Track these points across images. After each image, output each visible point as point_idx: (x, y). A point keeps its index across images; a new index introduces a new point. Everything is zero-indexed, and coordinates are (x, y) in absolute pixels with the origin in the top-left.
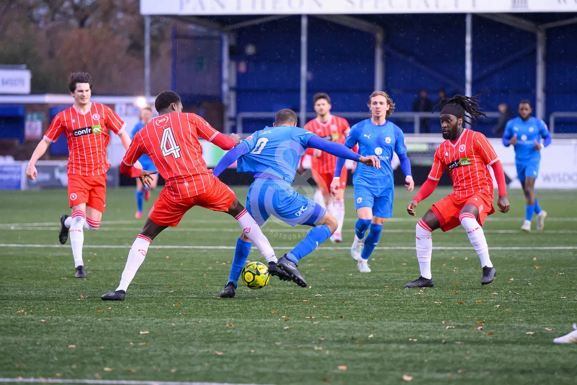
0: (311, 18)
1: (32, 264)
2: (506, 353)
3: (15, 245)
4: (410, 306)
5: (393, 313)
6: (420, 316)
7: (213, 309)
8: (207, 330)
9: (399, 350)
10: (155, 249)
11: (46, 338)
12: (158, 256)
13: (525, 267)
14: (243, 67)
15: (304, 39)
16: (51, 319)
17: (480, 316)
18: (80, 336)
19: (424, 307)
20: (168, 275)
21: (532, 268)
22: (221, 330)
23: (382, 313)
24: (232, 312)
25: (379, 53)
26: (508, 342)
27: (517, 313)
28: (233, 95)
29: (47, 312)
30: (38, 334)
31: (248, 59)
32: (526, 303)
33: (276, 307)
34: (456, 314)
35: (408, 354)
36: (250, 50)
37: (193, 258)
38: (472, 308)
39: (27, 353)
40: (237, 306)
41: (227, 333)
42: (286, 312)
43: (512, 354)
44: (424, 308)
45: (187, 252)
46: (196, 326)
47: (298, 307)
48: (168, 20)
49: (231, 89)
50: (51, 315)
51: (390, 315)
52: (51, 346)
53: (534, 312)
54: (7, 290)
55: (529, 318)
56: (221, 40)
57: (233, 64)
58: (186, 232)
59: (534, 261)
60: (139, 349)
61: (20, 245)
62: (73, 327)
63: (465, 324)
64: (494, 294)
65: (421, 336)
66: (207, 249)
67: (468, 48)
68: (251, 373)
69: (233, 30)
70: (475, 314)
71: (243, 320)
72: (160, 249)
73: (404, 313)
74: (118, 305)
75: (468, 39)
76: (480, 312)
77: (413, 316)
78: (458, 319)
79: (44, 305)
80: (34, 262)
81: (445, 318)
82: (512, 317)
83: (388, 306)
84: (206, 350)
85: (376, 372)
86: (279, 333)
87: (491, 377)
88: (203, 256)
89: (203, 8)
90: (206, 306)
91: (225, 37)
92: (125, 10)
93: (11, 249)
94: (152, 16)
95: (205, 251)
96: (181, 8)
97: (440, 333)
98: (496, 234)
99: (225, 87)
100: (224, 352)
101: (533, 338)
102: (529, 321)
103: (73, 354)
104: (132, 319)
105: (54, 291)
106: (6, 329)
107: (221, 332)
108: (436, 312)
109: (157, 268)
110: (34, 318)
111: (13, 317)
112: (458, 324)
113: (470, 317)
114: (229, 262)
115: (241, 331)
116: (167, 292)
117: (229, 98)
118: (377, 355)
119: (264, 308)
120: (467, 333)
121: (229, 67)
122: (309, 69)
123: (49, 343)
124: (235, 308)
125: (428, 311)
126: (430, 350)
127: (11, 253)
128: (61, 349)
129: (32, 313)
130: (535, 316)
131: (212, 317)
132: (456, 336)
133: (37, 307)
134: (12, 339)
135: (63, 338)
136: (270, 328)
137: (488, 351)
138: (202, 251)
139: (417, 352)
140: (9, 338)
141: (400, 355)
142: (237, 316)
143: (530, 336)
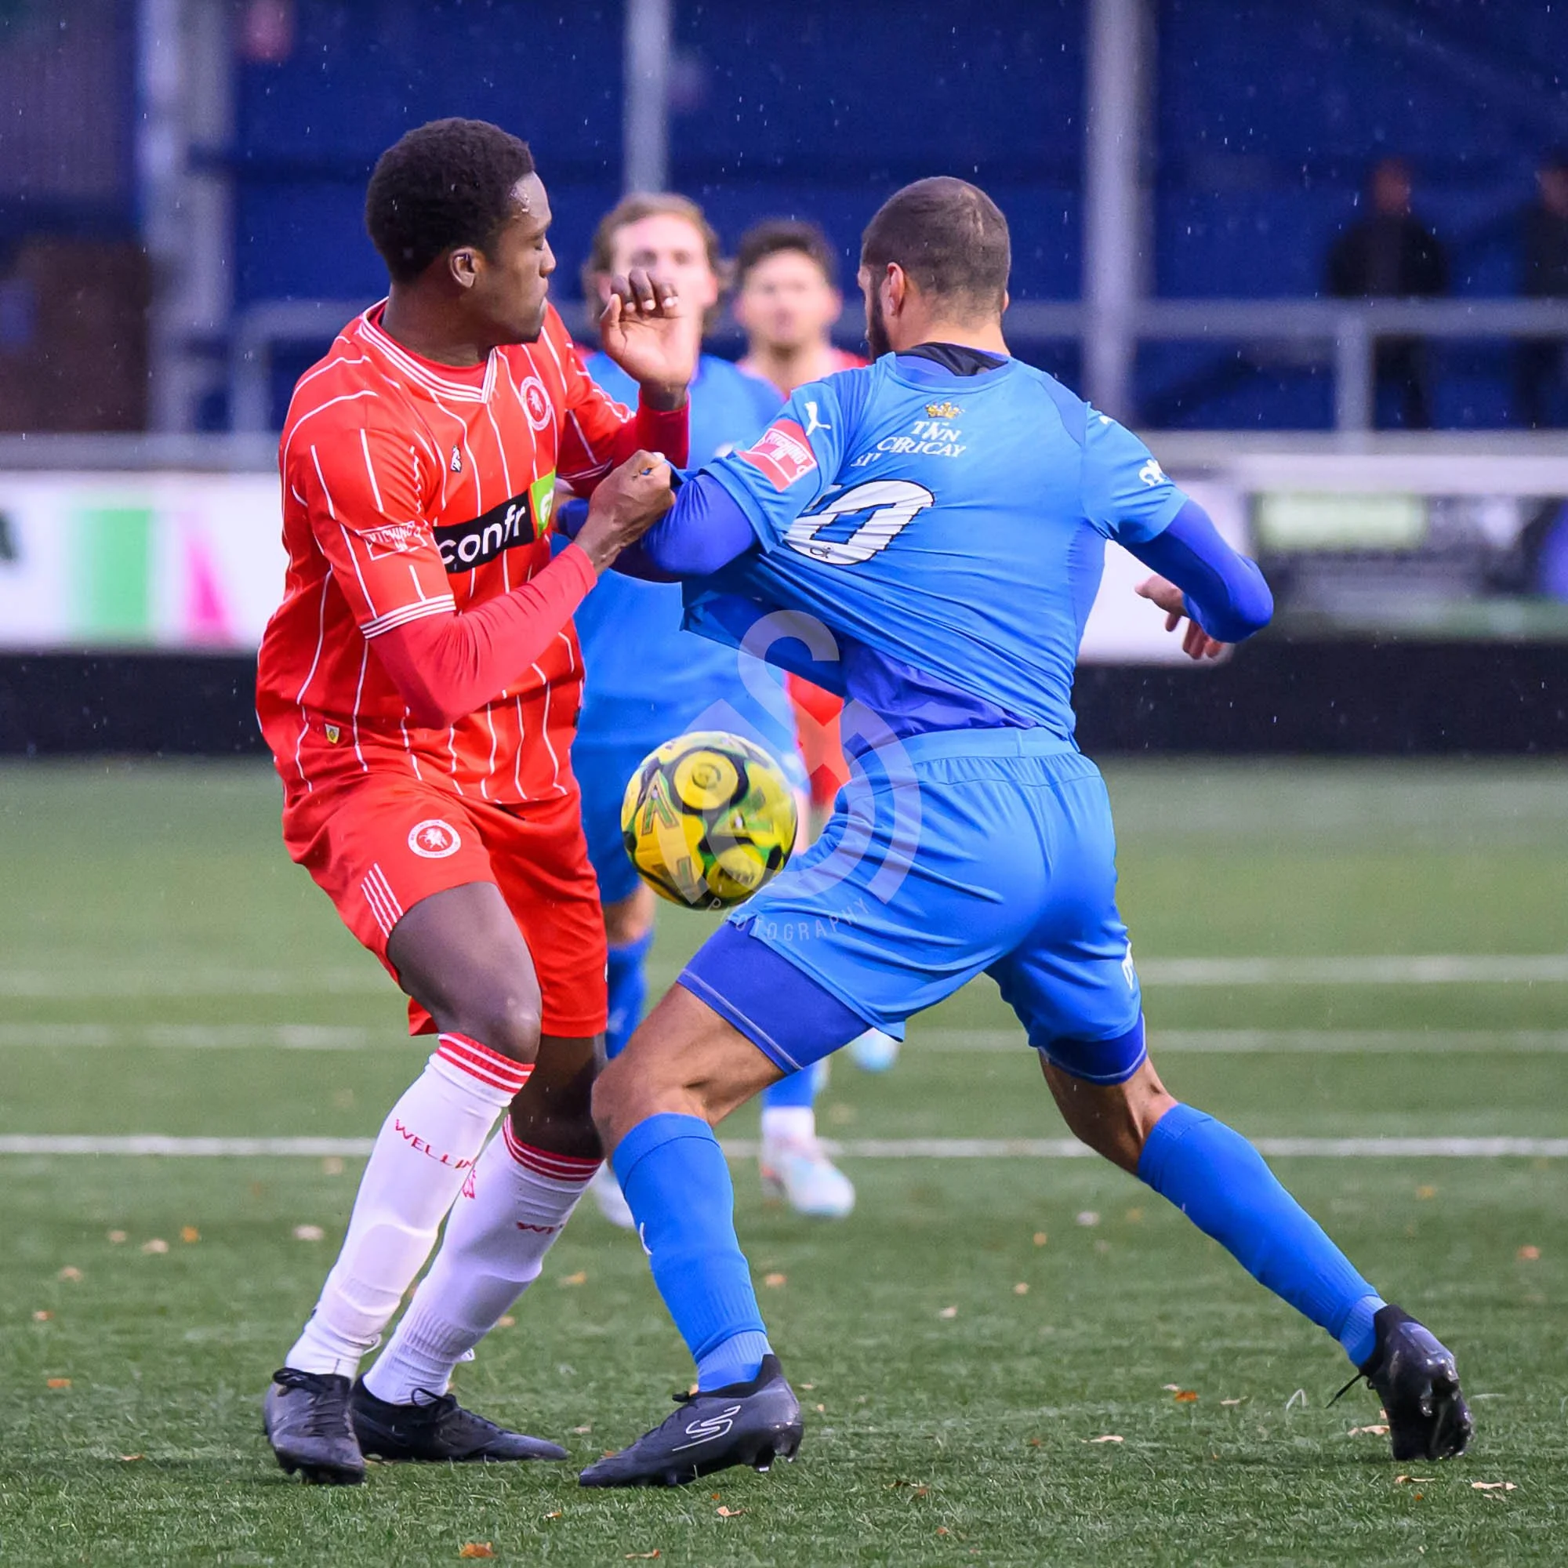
4: (1319, 1506)
7: (93, 1530)
14: (268, 25)
19: (1406, 1513)
40: (246, 1510)
42: (546, 1548)
44: (1405, 1523)
47: (620, 1517)
49: (197, 158)
83: (1182, 1507)
88: (28, 1199)
90: (50, 1511)
99: (160, 151)
114: (190, 1236)
119: (410, 1519)
124: (230, 1519)
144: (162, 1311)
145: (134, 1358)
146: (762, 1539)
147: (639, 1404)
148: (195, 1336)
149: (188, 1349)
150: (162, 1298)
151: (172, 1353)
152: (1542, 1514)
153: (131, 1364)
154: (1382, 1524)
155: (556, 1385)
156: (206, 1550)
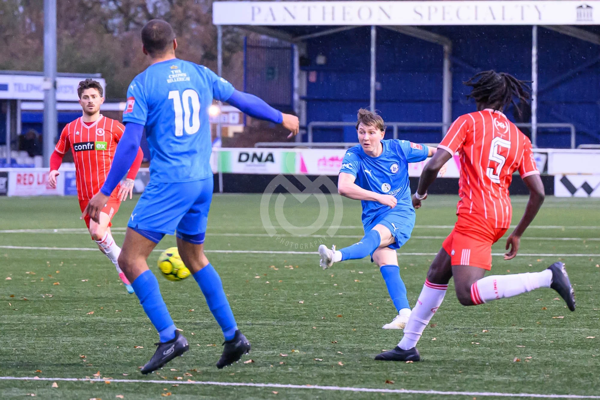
0: (380, 29)
1: (104, 268)
2: (566, 357)
3: (88, 249)
4: (473, 310)
5: (456, 317)
6: (483, 320)
7: (280, 313)
8: (272, 332)
9: (461, 353)
10: (225, 253)
11: (114, 339)
12: (228, 260)
13: (588, 274)
14: (313, 78)
15: (373, 50)
16: (120, 320)
17: (542, 321)
18: (147, 337)
19: (487, 311)
20: (236, 279)
21: (594, 275)
22: (287, 332)
23: (446, 317)
24: (299, 315)
25: (446, 64)
26: (569, 346)
27: (579, 317)
28: (303, 104)
29: (117, 314)
30: (107, 335)
31: (319, 69)
32: (587, 308)
33: (342, 311)
34: (519, 319)
35: (470, 357)
36: (321, 60)
37: (262, 263)
38: (534, 313)
39: (95, 354)
40: (304, 310)
41: (293, 336)
42: (351, 316)
43: (572, 357)
44: (487, 313)
45: (255, 256)
46: (262, 329)
47: (363, 311)
48: (240, 31)
49: (302, 98)
50: (121, 317)
51: (454, 319)
52: (120, 346)
53: (595, 317)
54: (78, 293)
55: (590, 323)
56: (292, 49)
57: (304, 74)
58: (255, 237)
59: (597, 268)
60: (205, 351)
61: (92, 249)
62: (142, 328)
63: (527, 328)
64: (556, 299)
65: (484, 339)
66: (276, 254)
67: (534, 59)
68: (315, 375)
69: (303, 41)
70: (537, 319)
71: (308, 323)
72: (229, 254)
73: (467, 317)
74: (186, 308)
75: (534, 51)
76: (542, 316)
77: (476, 320)
78: (520, 323)
79: (114, 307)
80: (105, 265)
81: (507, 322)
82: (574, 322)
83: (452, 310)
84: (272, 352)
85: (438, 374)
86: (343, 336)
87: (551, 380)
88: (272, 261)
89: (274, 19)
90: (273, 309)
91: (296, 47)
92: (198, 21)
93: (83, 253)
94: (224, 27)
95: (274, 255)
96: (253, 19)
97: (502, 336)
98: (560, 241)
99: (296, 97)
100: (289, 354)
101: (593, 342)
102: (590, 326)
103: (141, 355)
104: (200, 321)
105: (124, 293)
106: (75, 330)
107: (287, 334)
108: (499, 317)
109: (226, 272)
110: (104, 320)
111: (84, 318)
112: (521, 328)
113: (532, 321)
114: (297, 267)
115: (306, 333)
116: (235, 296)
117: (300, 108)
118: (439, 358)
119: (330, 311)
120: (528, 337)
121: (300, 76)
122: (377, 79)
123: (117, 343)
124: (301, 311)
125: (491, 315)
126: (492, 353)
127: (84, 257)
128: (129, 350)
129: (101, 315)
130: (595, 321)
131: (278, 320)
132: (518, 340)
133: (106, 309)
134: (81, 340)
135: (132, 340)
136: (334, 331)
137: (549, 354)
138: (271, 256)
139: (479, 355)
140: (78, 339)
141: (462, 358)
142: (303, 318)
143: (590, 341)
144: (292, 278)
145: (288, 285)
146: (385, 314)
147: (367, 293)
148: (297, 282)
149: (296, 284)
150: (292, 276)
151: (294, 285)
152: (508, 312)
153: (287, 286)
154: (483, 313)
155: (354, 290)
156: (298, 316)
